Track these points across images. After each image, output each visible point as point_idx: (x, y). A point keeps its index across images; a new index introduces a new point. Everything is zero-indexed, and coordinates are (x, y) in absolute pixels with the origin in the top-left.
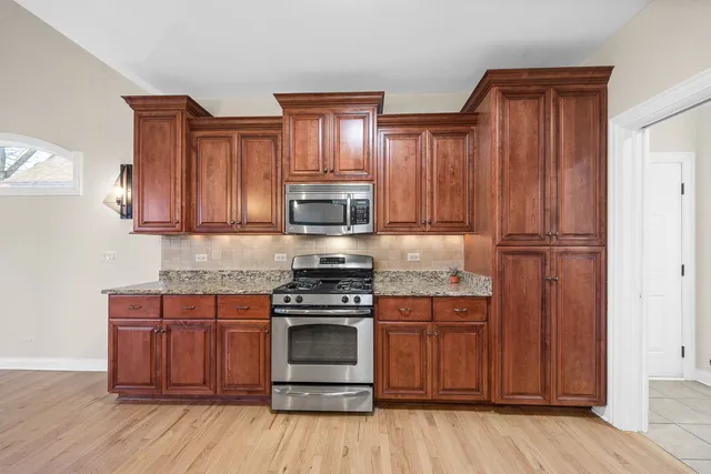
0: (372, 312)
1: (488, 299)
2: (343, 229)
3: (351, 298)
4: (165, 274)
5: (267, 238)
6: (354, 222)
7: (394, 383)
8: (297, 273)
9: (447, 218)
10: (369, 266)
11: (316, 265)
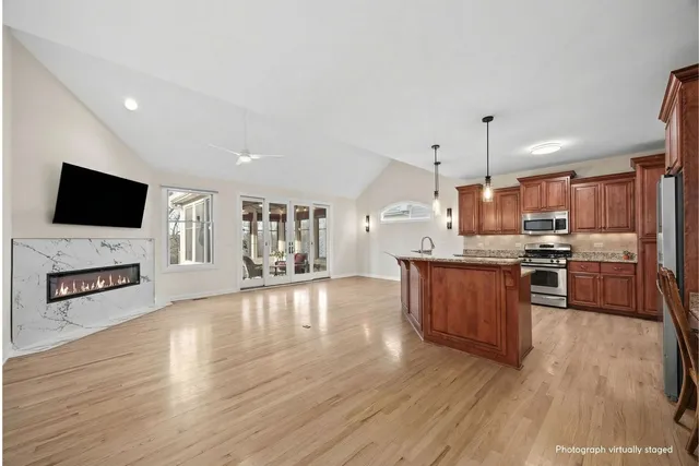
0: (566, 266)
1: (635, 264)
2: (552, 232)
3: (555, 261)
4: (465, 251)
5: (512, 236)
6: (557, 229)
7: (578, 297)
8: (527, 251)
9: (616, 225)
10: (568, 249)
11: (538, 248)
